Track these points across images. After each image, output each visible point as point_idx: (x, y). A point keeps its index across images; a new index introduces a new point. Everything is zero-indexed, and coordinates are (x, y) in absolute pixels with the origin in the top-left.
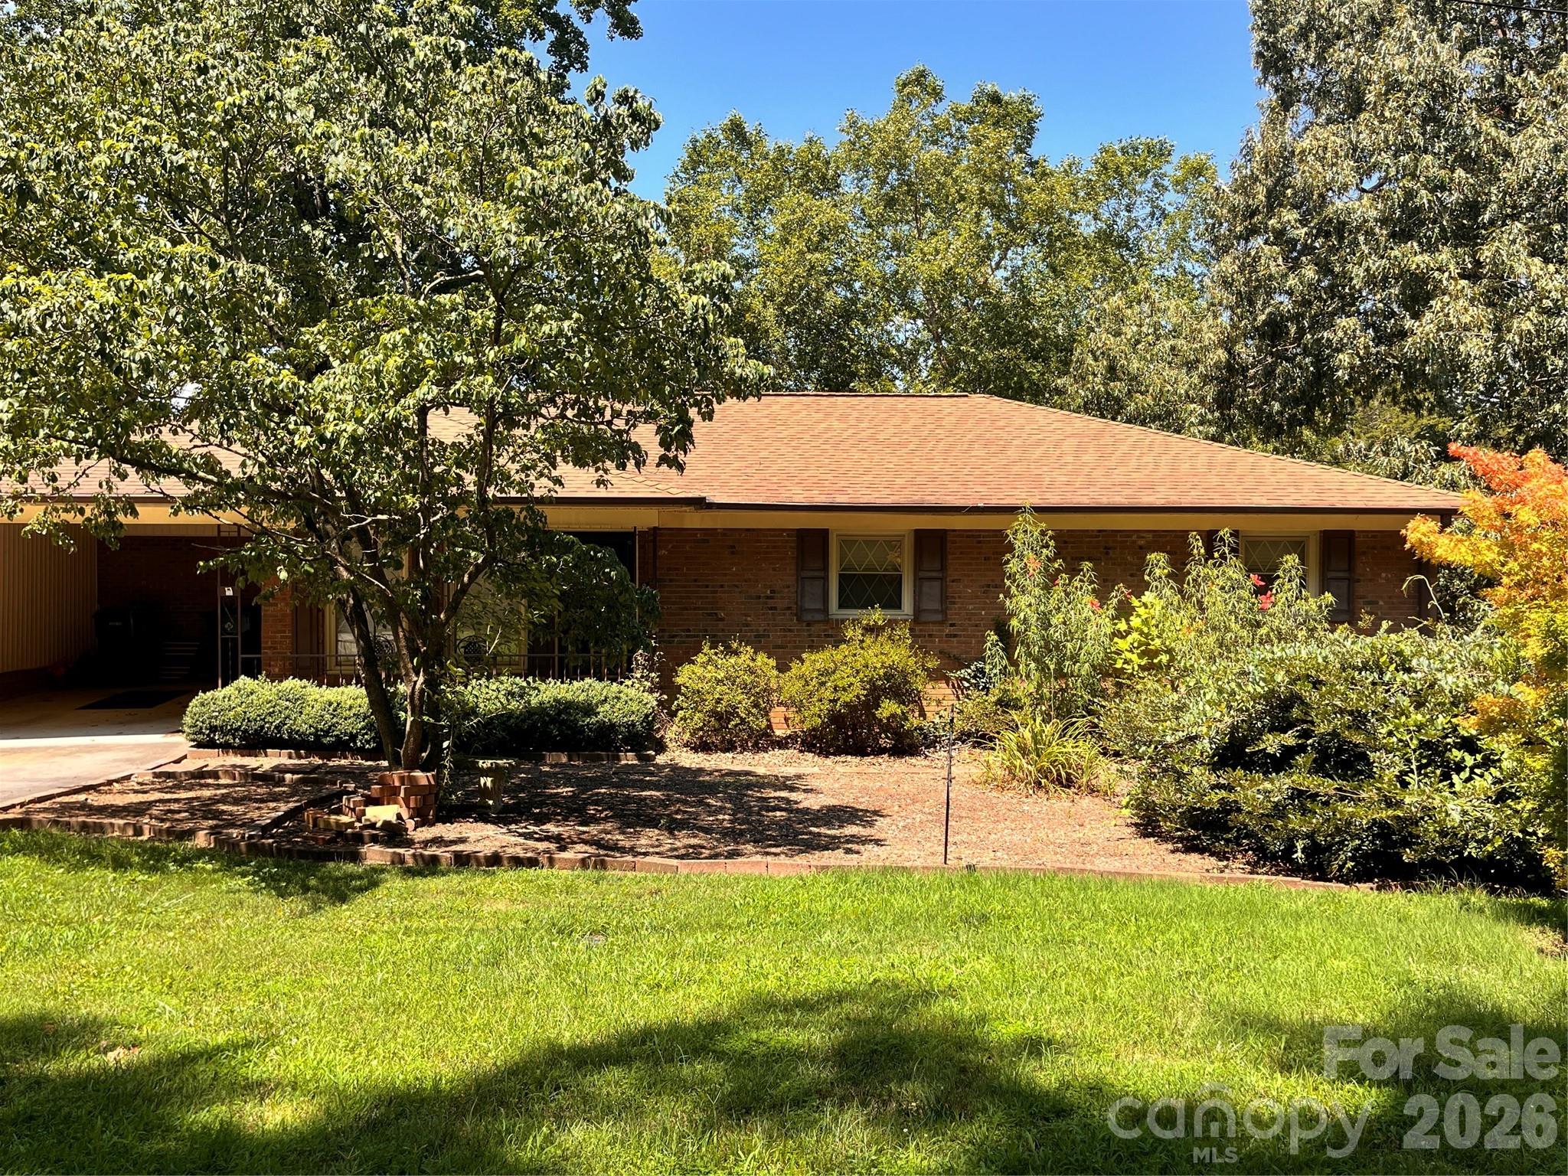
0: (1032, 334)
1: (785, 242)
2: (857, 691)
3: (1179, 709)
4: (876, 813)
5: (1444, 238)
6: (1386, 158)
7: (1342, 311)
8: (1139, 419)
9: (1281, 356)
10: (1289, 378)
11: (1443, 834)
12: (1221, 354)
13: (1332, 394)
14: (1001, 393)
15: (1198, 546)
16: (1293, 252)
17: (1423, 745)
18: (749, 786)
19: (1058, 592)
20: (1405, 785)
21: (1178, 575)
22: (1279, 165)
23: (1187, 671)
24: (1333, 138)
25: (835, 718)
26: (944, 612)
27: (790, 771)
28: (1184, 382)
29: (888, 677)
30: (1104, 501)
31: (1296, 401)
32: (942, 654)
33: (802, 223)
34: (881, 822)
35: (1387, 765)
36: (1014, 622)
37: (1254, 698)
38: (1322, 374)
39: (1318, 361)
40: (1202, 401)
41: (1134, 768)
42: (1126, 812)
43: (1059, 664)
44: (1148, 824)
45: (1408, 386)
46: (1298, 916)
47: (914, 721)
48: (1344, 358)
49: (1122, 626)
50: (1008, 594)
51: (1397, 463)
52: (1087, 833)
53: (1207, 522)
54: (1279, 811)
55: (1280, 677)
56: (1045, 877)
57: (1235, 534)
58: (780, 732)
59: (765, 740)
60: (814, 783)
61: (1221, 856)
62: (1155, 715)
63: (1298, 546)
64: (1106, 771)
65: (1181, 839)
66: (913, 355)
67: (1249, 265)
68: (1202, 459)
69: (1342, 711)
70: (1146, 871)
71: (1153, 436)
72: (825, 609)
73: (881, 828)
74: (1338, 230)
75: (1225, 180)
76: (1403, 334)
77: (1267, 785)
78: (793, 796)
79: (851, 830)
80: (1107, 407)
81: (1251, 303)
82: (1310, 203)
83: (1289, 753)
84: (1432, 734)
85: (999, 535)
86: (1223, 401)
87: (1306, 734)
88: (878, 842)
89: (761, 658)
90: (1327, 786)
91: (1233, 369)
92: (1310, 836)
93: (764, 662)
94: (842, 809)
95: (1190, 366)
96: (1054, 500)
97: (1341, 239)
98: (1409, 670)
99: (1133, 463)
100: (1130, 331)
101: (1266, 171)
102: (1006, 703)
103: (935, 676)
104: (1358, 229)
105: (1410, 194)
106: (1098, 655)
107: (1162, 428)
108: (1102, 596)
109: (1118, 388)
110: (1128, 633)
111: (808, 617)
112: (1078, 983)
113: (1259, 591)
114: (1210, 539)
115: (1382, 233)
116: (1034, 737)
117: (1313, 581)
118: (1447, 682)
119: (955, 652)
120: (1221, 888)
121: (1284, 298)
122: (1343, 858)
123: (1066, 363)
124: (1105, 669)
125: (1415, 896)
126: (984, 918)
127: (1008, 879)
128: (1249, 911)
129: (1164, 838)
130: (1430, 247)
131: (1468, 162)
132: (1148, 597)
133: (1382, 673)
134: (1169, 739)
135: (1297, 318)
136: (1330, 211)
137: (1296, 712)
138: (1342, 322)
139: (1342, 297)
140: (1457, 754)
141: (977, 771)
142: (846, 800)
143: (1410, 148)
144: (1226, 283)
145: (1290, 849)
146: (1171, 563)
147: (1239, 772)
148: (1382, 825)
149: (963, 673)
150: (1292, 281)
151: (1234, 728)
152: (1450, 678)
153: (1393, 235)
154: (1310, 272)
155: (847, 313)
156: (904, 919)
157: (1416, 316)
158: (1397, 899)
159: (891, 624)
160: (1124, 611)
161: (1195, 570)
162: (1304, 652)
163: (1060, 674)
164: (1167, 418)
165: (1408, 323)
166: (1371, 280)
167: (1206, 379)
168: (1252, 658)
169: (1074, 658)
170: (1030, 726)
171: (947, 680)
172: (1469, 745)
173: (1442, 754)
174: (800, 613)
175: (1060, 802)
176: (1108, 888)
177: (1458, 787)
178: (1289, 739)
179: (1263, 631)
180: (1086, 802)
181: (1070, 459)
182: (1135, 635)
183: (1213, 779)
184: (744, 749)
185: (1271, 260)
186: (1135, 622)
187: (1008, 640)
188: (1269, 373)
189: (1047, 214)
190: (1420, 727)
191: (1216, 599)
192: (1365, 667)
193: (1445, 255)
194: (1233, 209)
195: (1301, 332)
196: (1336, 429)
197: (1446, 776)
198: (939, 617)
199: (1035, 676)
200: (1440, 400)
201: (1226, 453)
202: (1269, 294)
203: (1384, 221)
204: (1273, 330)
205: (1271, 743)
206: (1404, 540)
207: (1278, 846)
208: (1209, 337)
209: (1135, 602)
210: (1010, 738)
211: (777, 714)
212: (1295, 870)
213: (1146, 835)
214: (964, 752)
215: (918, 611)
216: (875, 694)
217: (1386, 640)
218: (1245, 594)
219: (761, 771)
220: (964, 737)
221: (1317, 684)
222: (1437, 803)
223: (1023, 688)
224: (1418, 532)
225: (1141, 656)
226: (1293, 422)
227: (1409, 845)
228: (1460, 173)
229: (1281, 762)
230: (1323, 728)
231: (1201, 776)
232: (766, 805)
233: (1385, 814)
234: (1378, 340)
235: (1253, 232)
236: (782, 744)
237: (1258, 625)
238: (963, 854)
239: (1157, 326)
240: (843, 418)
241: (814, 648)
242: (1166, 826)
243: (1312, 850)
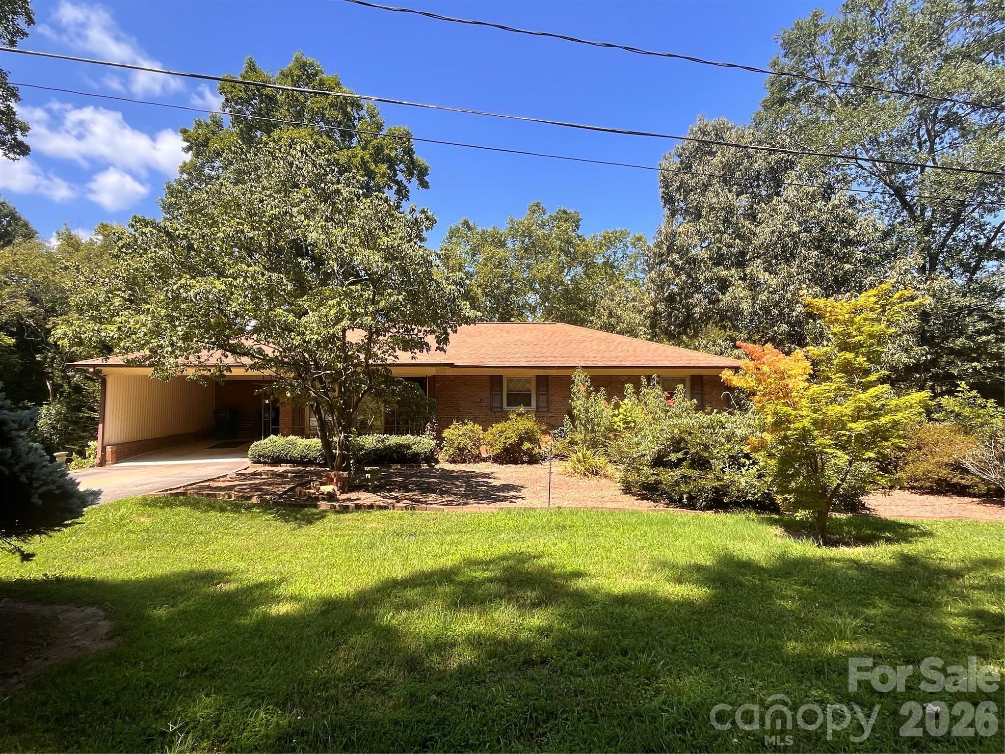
0: (581, 300)
1: (485, 265)
2: (514, 439)
3: (638, 444)
4: (522, 487)
5: (732, 265)
6: (710, 235)
7: (696, 292)
8: (621, 333)
9: (674, 309)
10: (677, 317)
11: (738, 491)
12: (652, 308)
13: (693, 323)
14: (569, 322)
15: (644, 381)
16: (677, 270)
17: (730, 457)
18: (472, 477)
19: (592, 400)
20: (724, 472)
21: (637, 392)
22: (672, 237)
23: (641, 429)
24: (690, 227)
25: (506, 449)
26: (548, 407)
27: (488, 471)
28: (638, 318)
29: (526, 433)
30: (609, 364)
31: (680, 326)
32: (547, 424)
33: (492, 257)
34: (524, 490)
35: (717, 464)
36: (575, 411)
37: (667, 439)
38: (689, 316)
39: (688, 310)
40: (645, 326)
41: (621, 467)
42: (619, 485)
43: (592, 427)
44: (627, 489)
45: (721, 320)
46: (685, 524)
47: (537, 450)
48: (697, 309)
49: (616, 412)
50: (572, 400)
51: (718, 349)
52: (604, 493)
53: (648, 372)
54: (677, 483)
55: (676, 431)
56: (587, 510)
57: (658, 376)
58: (484, 455)
59: (478, 459)
60: (496, 475)
61: (655, 501)
62: (629, 446)
63: (682, 381)
64: (610, 469)
65: (640, 495)
66: (535, 308)
67: (661, 274)
68: (645, 349)
69: (700, 444)
70: (626, 507)
71: (626, 339)
72: (502, 407)
73: (524, 492)
74: (693, 261)
75: (651, 244)
76: (719, 301)
77: (672, 473)
78: (489, 481)
79: (512, 493)
80: (609, 328)
81: (663, 289)
82: (683, 251)
83: (680, 462)
84: (733, 453)
85: (569, 377)
86: (653, 326)
87: (686, 453)
88: (522, 498)
89: (476, 426)
90: (695, 473)
91: (656, 314)
92: (689, 493)
93: (478, 428)
94: (508, 485)
95: (640, 312)
96: (590, 364)
97: (695, 265)
98: (724, 428)
99: (619, 349)
100: (617, 299)
101: (666, 240)
102: (572, 443)
103: (545, 432)
104: (701, 261)
105: (719, 249)
106: (607, 423)
107: (631, 336)
108: (608, 401)
109: (613, 320)
110: (619, 415)
111: (495, 410)
112: (601, 551)
113: (668, 398)
114: (649, 378)
115: (710, 263)
116: (583, 455)
117: (688, 394)
118: (738, 432)
119: (552, 423)
120: (655, 514)
121: (675, 287)
122: (701, 502)
123: (593, 311)
124: (611, 429)
125: (728, 515)
126: (564, 527)
127: (573, 512)
128: (665, 522)
129: (634, 495)
130: (727, 268)
131: (739, 236)
132: (626, 401)
133: (714, 430)
134: (635, 456)
135: (680, 294)
136: (690, 255)
137: (682, 445)
138: (696, 296)
139: (696, 287)
140: (743, 460)
141: (561, 470)
142: (510, 482)
143: (720, 232)
144: (653, 281)
145: (682, 498)
146: (634, 388)
147: (661, 468)
148: (716, 488)
149: (556, 431)
150: (677, 280)
151: (659, 451)
152: (740, 431)
153: (714, 264)
154: (684, 278)
155: (509, 292)
156: (533, 528)
157: (723, 294)
158: (722, 516)
159: (527, 412)
160: (617, 406)
161: (644, 390)
162: (685, 421)
163: (593, 431)
164: (632, 332)
165: (721, 297)
166: (706, 280)
167: (646, 317)
168: (665, 424)
169: (599, 425)
170: (582, 451)
171: (549, 434)
172: (747, 456)
173: (737, 460)
174: (491, 409)
175: (594, 481)
176: (612, 514)
177: (744, 473)
178: (680, 455)
179: (669, 414)
180: (604, 481)
181: (595, 348)
182: (621, 416)
183: (651, 472)
184: (470, 462)
185: (669, 273)
186: (621, 410)
187: (573, 418)
188: (670, 315)
189: (585, 254)
190: (729, 450)
191: (651, 400)
192: (708, 427)
193: (733, 271)
194: (654, 254)
195: (681, 300)
196: (695, 336)
197: (739, 469)
198: (546, 409)
199: (583, 432)
200: (733, 325)
201: (654, 345)
202: (669, 286)
203: (710, 259)
204: (671, 299)
205: (673, 457)
206: (721, 378)
207: (677, 497)
208: (647, 301)
209: (621, 403)
210: (574, 457)
211: (483, 448)
212: (683, 506)
213: (627, 494)
214: (556, 462)
215: (538, 407)
216: (521, 440)
217: (715, 416)
218: (662, 399)
219: (477, 471)
220: (556, 456)
221: (690, 434)
222: (736, 479)
223: (579, 437)
224: (726, 375)
225: (624, 424)
226: (679, 333)
227: (726, 495)
228: (737, 240)
229: (678, 464)
230: (693, 451)
231: (646, 470)
232: (478, 484)
233: (716, 484)
234: (710, 303)
235: (662, 262)
236: (485, 460)
237: (668, 411)
238: (556, 502)
239: (627, 297)
240: (508, 332)
241: (498, 422)
242: (634, 490)
243: (690, 498)
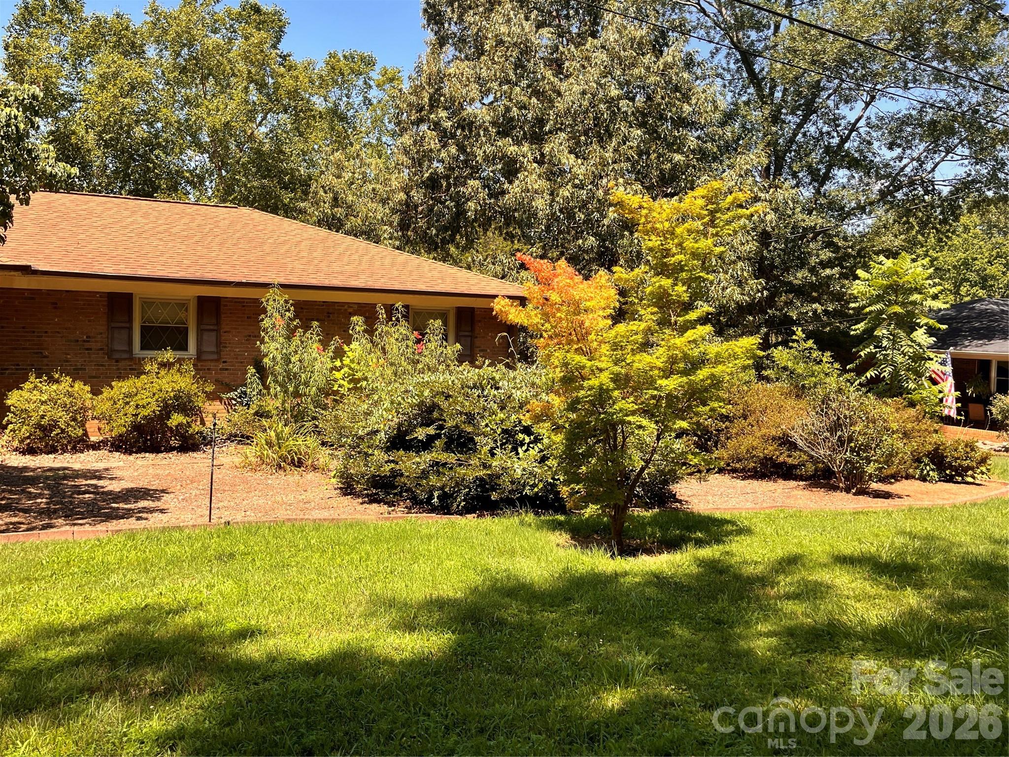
0: (284, 172)
2: (153, 408)
3: (368, 414)
4: (163, 491)
5: (525, 137)
6: (495, 85)
7: (471, 176)
8: (354, 233)
9: (439, 201)
10: (441, 215)
11: (512, 483)
12: (402, 196)
13: (466, 227)
14: (264, 208)
15: (382, 314)
16: (445, 136)
17: (504, 431)
18: (65, 477)
19: (296, 341)
20: (493, 455)
21: (370, 331)
22: (438, 80)
23: (374, 390)
24: (467, 69)
25: (136, 427)
26: (218, 353)
27: (100, 466)
28: (381, 212)
29: (177, 398)
30: (326, 283)
31: (445, 229)
32: (217, 382)
34: (166, 497)
35: (484, 444)
36: (266, 360)
37: (412, 406)
38: (460, 213)
39: (458, 205)
40: (391, 224)
41: (340, 453)
42: (334, 481)
43: (296, 387)
44: (348, 488)
45: (507, 224)
46: (430, 537)
47: (196, 427)
48: (471, 205)
49: (338, 363)
50: (262, 342)
51: (499, 269)
52: (309, 495)
53: (389, 299)
54: (425, 474)
55: (426, 393)
56: (275, 525)
57: (406, 307)
58: (94, 438)
59: (81, 444)
60: (118, 473)
61: (390, 504)
62: (354, 418)
63: (443, 315)
64: (323, 456)
65: (367, 495)
66: (202, 179)
67: (419, 141)
68: (387, 261)
69: (461, 413)
70: (343, 517)
71: (361, 244)
72: (130, 351)
73: (166, 501)
74: (467, 125)
75: (406, 86)
76: (503, 193)
77: (418, 459)
78: (101, 483)
79: (142, 504)
80: (333, 224)
81: (420, 165)
82: (455, 107)
83: (431, 439)
84: (508, 425)
85: (257, 302)
86: (404, 226)
87: (441, 427)
88: (162, 511)
89: (78, 385)
90: (451, 458)
91: (408, 206)
92: (442, 488)
93: (81, 389)
94: (138, 490)
95: (384, 202)
96: (294, 280)
97: (471, 131)
98: (497, 388)
99: (346, 259)
100: (347, 176)
101: (429, 84)
102: (261, 414)
103: (212, 397)
104: (480, 126)
105: (508, 109)
106: (322, 382)
107: (367, 239)
108: (325, 344)
109: (339, 212)
110: (342, 368)
111: (117, 356)
112: (290, 592)
113: (418, 341)
114: (390, 310)
115: (493, 130)
116: (277, 435)
117: (451, 337)
118: (517, 394)
119: (227, 380)
120: (388, 524)
121: (440, 165)
122: (460, 501)
123: (306, 193)
124: (327, 391)
125: (496, 520)
126: (232, 556)
127: (252, 529)
128: (401, 537)
129: (356, 495)
130: (518, 143)
131: (537, 93)
132: (354, 345)
133: (483, 390)
134: (360, 433)
135: (447, 177)
136: (464, 113)
137: (435, 415)
138: (471, 182)
139: (472, 168)
140: (521, 436)
141: (237, 460)
142: (142, 484)
143: (508, 82)
144: (406, 152)
145: (431, 497)
146: (366, 322)
147: (402, 452)
148: (481, 479)
149: (232, 394)
150: (443, 154)
151: (400, 425)
152: (519, 393)
153: (498, 133)
154: (453, 150)
156: (175, 561)
157: (511, 182)
158: (488, 522)
159: (180, 361)
160: (339, 354)
161: (381, 328)
162: (442, 378)
163: (296, 394)
164: (370, 234)
165: (506, 186)
166: (486, 158)
167: (394, 211)
168: (411, 383)
169: (306, 384)
170: (278, 427)
171: (221, 400)
172: (527, 430)
173: (513, 437)
174: (110, 353)
175: (293, 477)
176: (317, 530)
177: (521, 455)
178: (431, 430)
179: (420, 366)
180: (311, 476)
181: (305, 254)
182: (346, 369)
183: (386, 458)
184: (64, 451)
185: (432, 141)
186: (346, 361)
187: (262, 372)
188: (431, 210)
189: (294, 94)
190: (502, 421)
191: (393, 347)
192: (475, 387)
193: (526, 148)
194: (410, 105)
195: (449, 186)
196: (466, 249)
197: (515, 449)
198: (215, 357)
199: (281, 396)
200: (524, 235)
201: (404, 257)
202: (431, 160)
203: (494, 123)
204: (433, 184)
205: (421, 433)
206: (492, 310)
207: (423, 496)
208: (395, 184)
209: (346, 348)
210: (261, 438)
211: (92, 426)
212: (433, 510)
213: (345, 495)
214: (232, 447)
215: (200, 352)
216: (167, 410)
217: (488, 371)
218: (410, 343)
219: (77, 466)
220: (231, 437)
221: (448, 397)
222: (509, 465)
223: (272, 404)
224: (499, 305)
225: (350, 382)
226: (444, 242)
227: (495, 490)
228: (534, 100)
229: (427, 445)
230: (450, 423)
231: (379, 456)
232: (77, 490)
233: (482, 473)
234: (490, 196)
235: (420, 121)
236: (95, 447)
237: (418, 362)
238: (221, 515)
239: (364, 174)
240: (146, 215)
241: (121, 378)
242: (358, 488)
243: (444, 497)
